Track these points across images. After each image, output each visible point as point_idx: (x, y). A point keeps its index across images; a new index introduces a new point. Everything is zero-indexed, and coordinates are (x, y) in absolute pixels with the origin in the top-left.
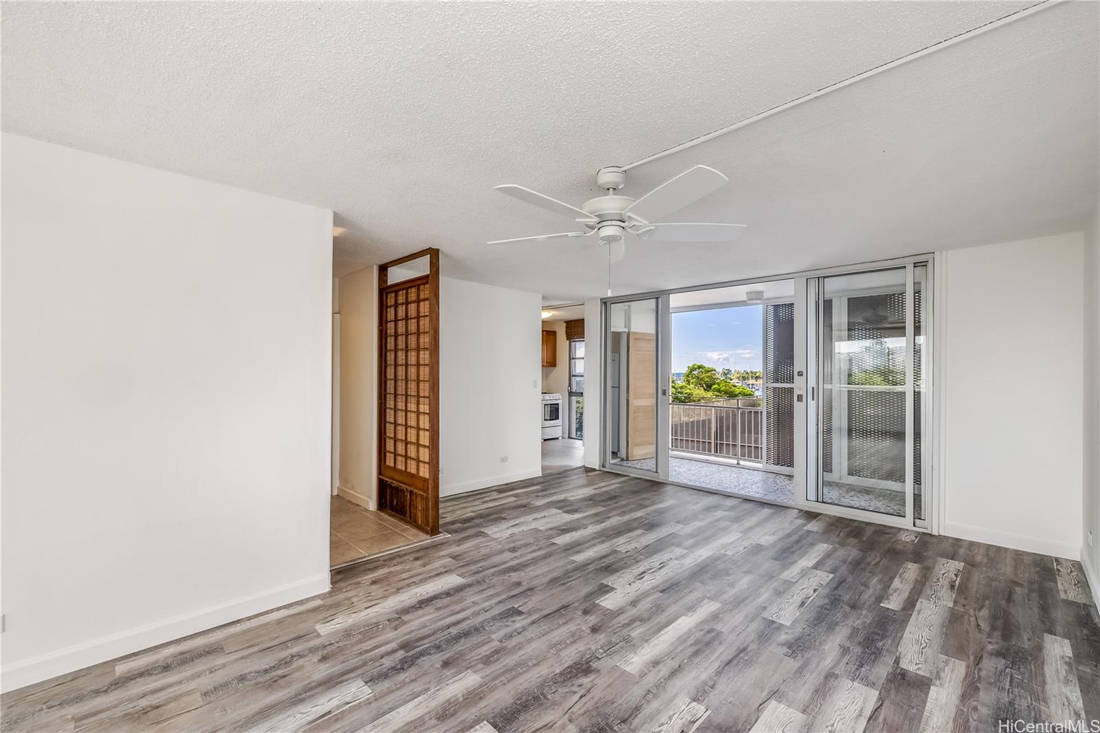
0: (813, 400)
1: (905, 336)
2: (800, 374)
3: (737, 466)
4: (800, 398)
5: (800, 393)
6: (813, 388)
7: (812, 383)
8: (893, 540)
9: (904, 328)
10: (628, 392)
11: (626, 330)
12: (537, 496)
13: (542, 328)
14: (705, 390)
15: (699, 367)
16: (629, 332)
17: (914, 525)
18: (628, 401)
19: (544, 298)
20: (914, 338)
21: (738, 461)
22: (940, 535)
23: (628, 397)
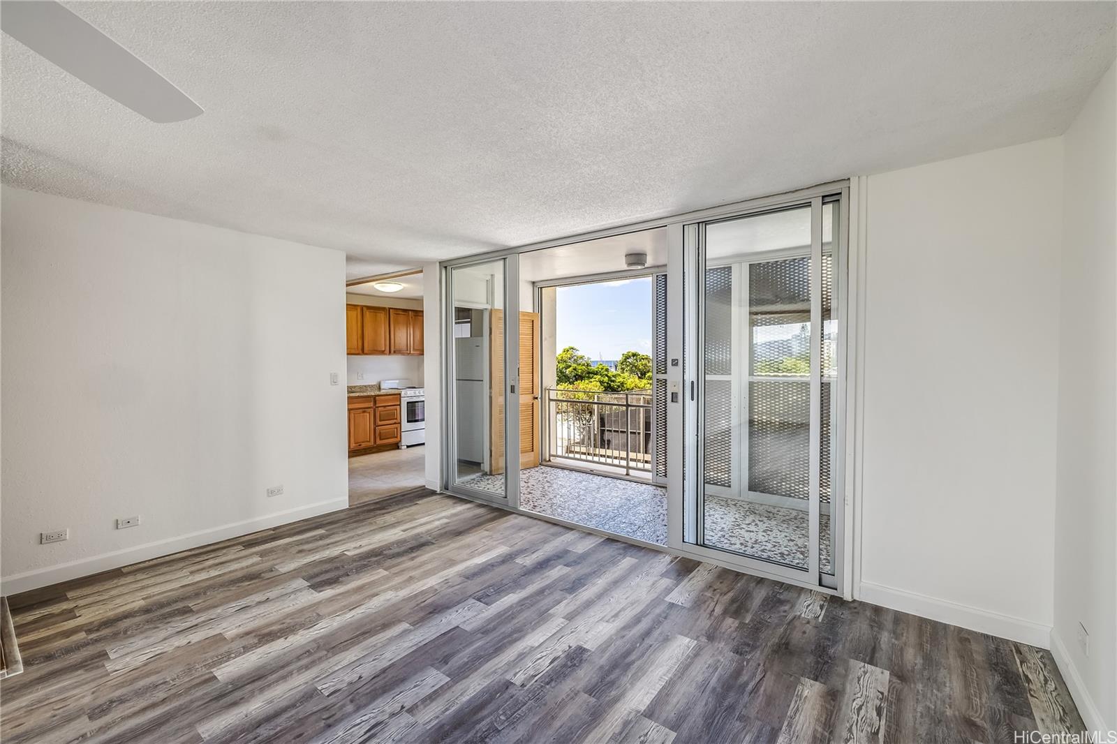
0: (693, 399)
1: (810, 321)
2: (675, 363)
3: (627, 477)
4: (674, 397)
5: (675, 390)
6: (693, 383)
7: (691, 375)
8: (790, 617)
9: (809, 311)
10: (491, 388)
11: (489, 307)
12: (300, 551)
13: (347, 301)
14: (639, 378)
15: (634, 355)
16: (491, 310)
17: (820, 584)
18: (491, 397)
19: (350, 259)
20: (822, 323)
21: (627, 471)
22: (854, 601)
23: (491, 393)
